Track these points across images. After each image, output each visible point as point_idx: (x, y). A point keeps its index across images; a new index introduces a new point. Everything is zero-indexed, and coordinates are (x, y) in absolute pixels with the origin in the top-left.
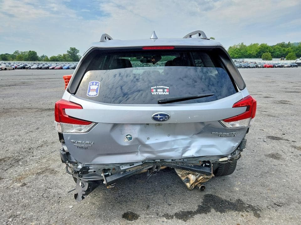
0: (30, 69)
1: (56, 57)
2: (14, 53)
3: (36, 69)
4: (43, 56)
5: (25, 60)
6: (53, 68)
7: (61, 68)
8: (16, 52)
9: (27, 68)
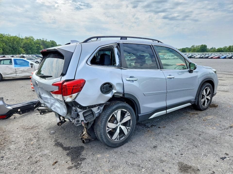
0: (195, 58)
1: (222, 48)
2: (192, 47)
3: (198, 58)
4: (212, 48)
5: (197, 52)
6: (212, 58)
7: (219, 58)
8: (193, 46)
9: (193, 58)
